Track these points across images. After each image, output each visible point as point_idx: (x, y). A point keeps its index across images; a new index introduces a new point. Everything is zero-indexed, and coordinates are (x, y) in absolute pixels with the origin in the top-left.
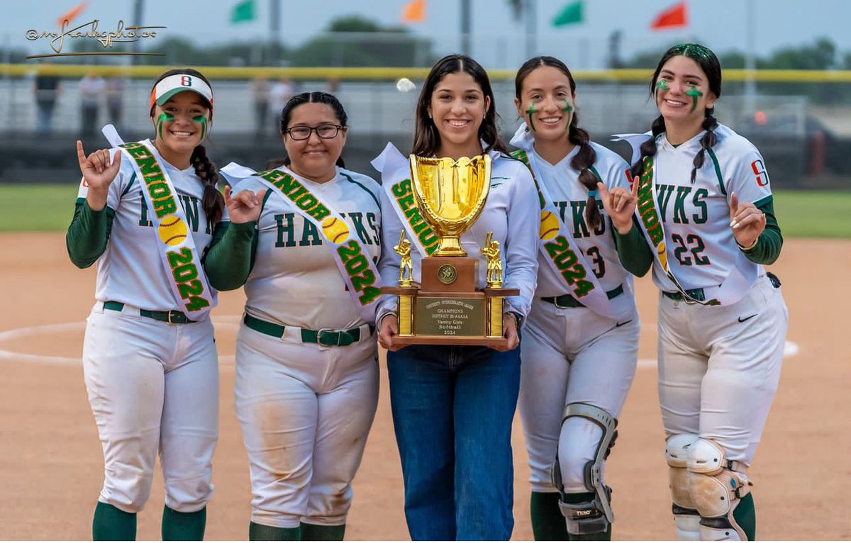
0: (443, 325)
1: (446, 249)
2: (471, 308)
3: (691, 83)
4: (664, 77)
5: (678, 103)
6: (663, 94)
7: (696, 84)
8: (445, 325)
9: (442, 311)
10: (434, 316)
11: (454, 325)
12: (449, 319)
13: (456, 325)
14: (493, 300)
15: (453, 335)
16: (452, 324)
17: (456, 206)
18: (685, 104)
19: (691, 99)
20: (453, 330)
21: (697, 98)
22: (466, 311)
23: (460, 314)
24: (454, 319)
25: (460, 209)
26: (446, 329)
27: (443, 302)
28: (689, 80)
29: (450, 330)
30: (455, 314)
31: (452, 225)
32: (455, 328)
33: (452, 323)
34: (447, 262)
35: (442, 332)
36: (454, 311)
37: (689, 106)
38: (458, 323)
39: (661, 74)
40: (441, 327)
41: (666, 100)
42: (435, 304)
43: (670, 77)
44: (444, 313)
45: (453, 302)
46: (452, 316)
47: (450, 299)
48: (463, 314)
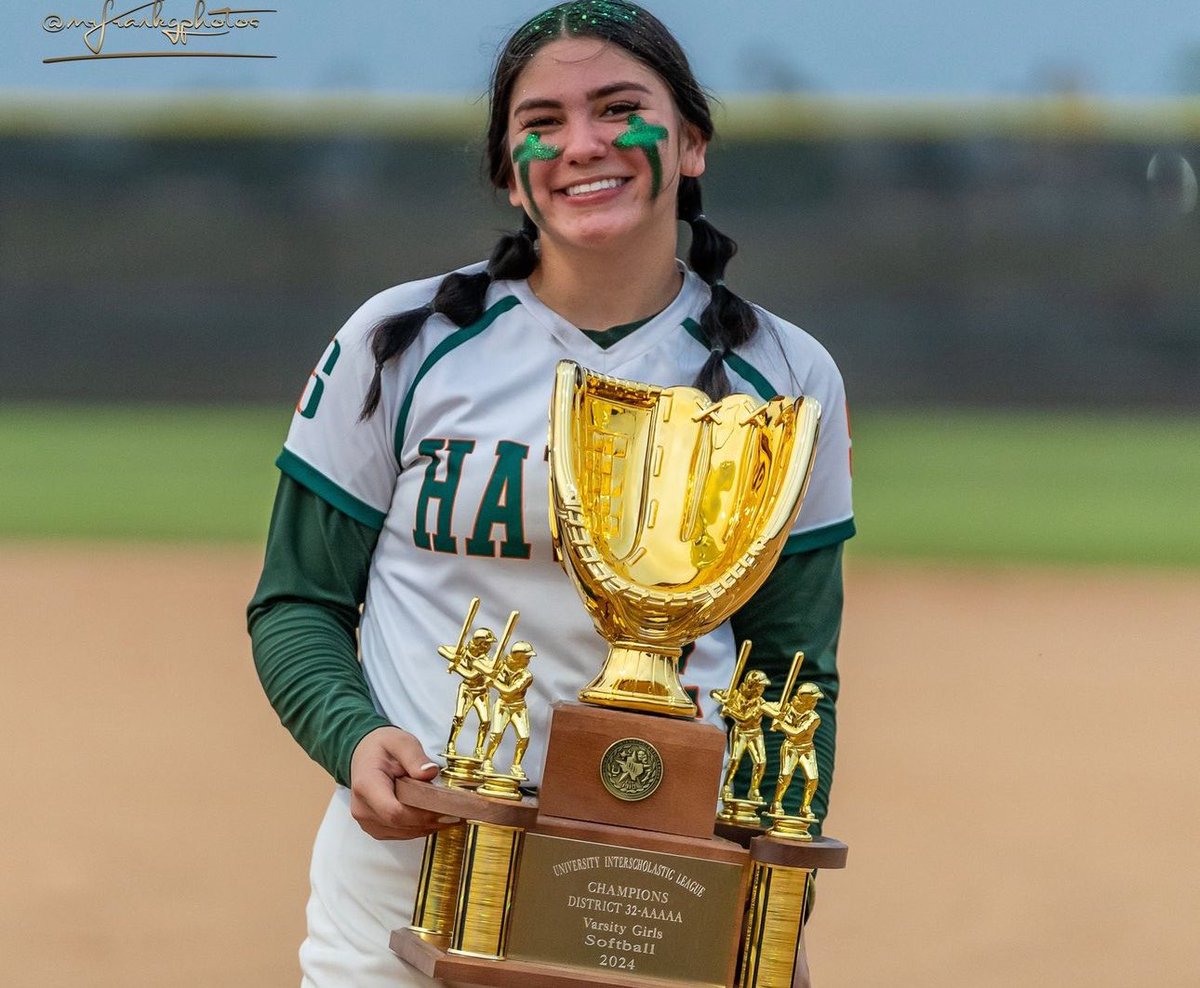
0: (599, 934)
1: (623, 685)
2: (698, 890)
3: (618, 109)
4: (530, 124)
5: (605, 184)
6: (548, 177)
7: (637, 107)
8: (607, 936)
9: (601, 888)
10: (576, 902)
11: (634, 940)
12: (621, 918)
13: (641, 941)
14: (779, 875)
15: (627, 970)
16: (628, 936)
17: (685, 550)
18: (627, 179)
19: (640, 155)
20: (630, 955)
21: (655, 149)
22: (680, 898)
23: (659, 907)
24: (637, 919)
25: (696, 559)
26: (606, 950)
27: (609, 861)
28: (612, 103)
29: (620, 953)
30: (641, 904)
31: (658, 609)
32: (637, 949)
33: (629, 930)
34: (636, 728)
35: (591, 957)
36: (640, 893)
37: (643, 182)
38: (647, 933)
39: (515, 122)
40: (590, 940)
41: (563, 191)
42: (581, 864)
43: (550, 115)
44: (610, 898)
45: (642, 866)
46: (632, 911)
47: (629, 854)
48: (666, 908)
